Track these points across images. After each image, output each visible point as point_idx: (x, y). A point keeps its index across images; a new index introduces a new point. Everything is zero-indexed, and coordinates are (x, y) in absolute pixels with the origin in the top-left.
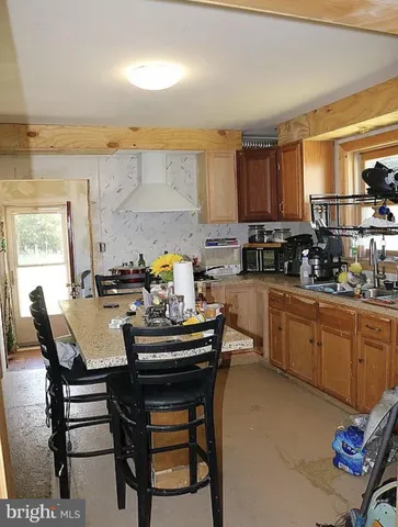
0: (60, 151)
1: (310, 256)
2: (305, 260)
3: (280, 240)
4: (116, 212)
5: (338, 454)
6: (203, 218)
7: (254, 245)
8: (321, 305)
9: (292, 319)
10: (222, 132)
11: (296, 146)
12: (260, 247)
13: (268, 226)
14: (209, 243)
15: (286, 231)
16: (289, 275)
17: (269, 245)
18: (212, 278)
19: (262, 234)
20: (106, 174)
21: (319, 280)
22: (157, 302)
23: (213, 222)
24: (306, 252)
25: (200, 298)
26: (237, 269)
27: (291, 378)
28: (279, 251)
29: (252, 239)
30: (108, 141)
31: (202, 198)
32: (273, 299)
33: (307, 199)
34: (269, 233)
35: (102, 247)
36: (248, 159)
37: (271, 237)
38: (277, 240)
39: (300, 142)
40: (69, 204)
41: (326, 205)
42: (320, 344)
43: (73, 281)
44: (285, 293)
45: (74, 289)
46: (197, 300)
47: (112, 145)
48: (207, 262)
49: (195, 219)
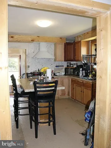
0: (19, 42)
1: (82, 70)
2: (81, 71)
3: (75, 66)
4: (33, 58)
5: (86, 118)
6: (55, 60)
7: (68, 67)
8: (84, 82)
9: (77, 86)
10: (61, 38)
11: (79, 42)
12: (70, 68)
13: (72, 63)
14: (56, 66)
15: (77, 64)
16: (77, 75)
17: (72, 68)
18: (57, 75)
19: (70, 65)
20: (30, 48)
21: (84, 76)
22: (42, 78)
23: (57, 61)
24: (81, 69)
25: (53, 78)
26: (63, 73)
27: (76, 101)
28: (74, 69)
29: (68, 66)
30: (32, 39)
31: (55, 55)
32: (72, 81)
33: (82, 56)
34: (72, 64)
35: (29, 67)
36: (67, 45)
37: (72, 65)
38: (74, 66)
39: (81, 41)
40: (20, 55)
41: (86, 57)
42: (83, 92)
43: (20, 76)
44: (75, 79)
45: (20, 78)
46: (52, 78)
47: (33, 41)
48: (56, 71)
49: (53, 60)
